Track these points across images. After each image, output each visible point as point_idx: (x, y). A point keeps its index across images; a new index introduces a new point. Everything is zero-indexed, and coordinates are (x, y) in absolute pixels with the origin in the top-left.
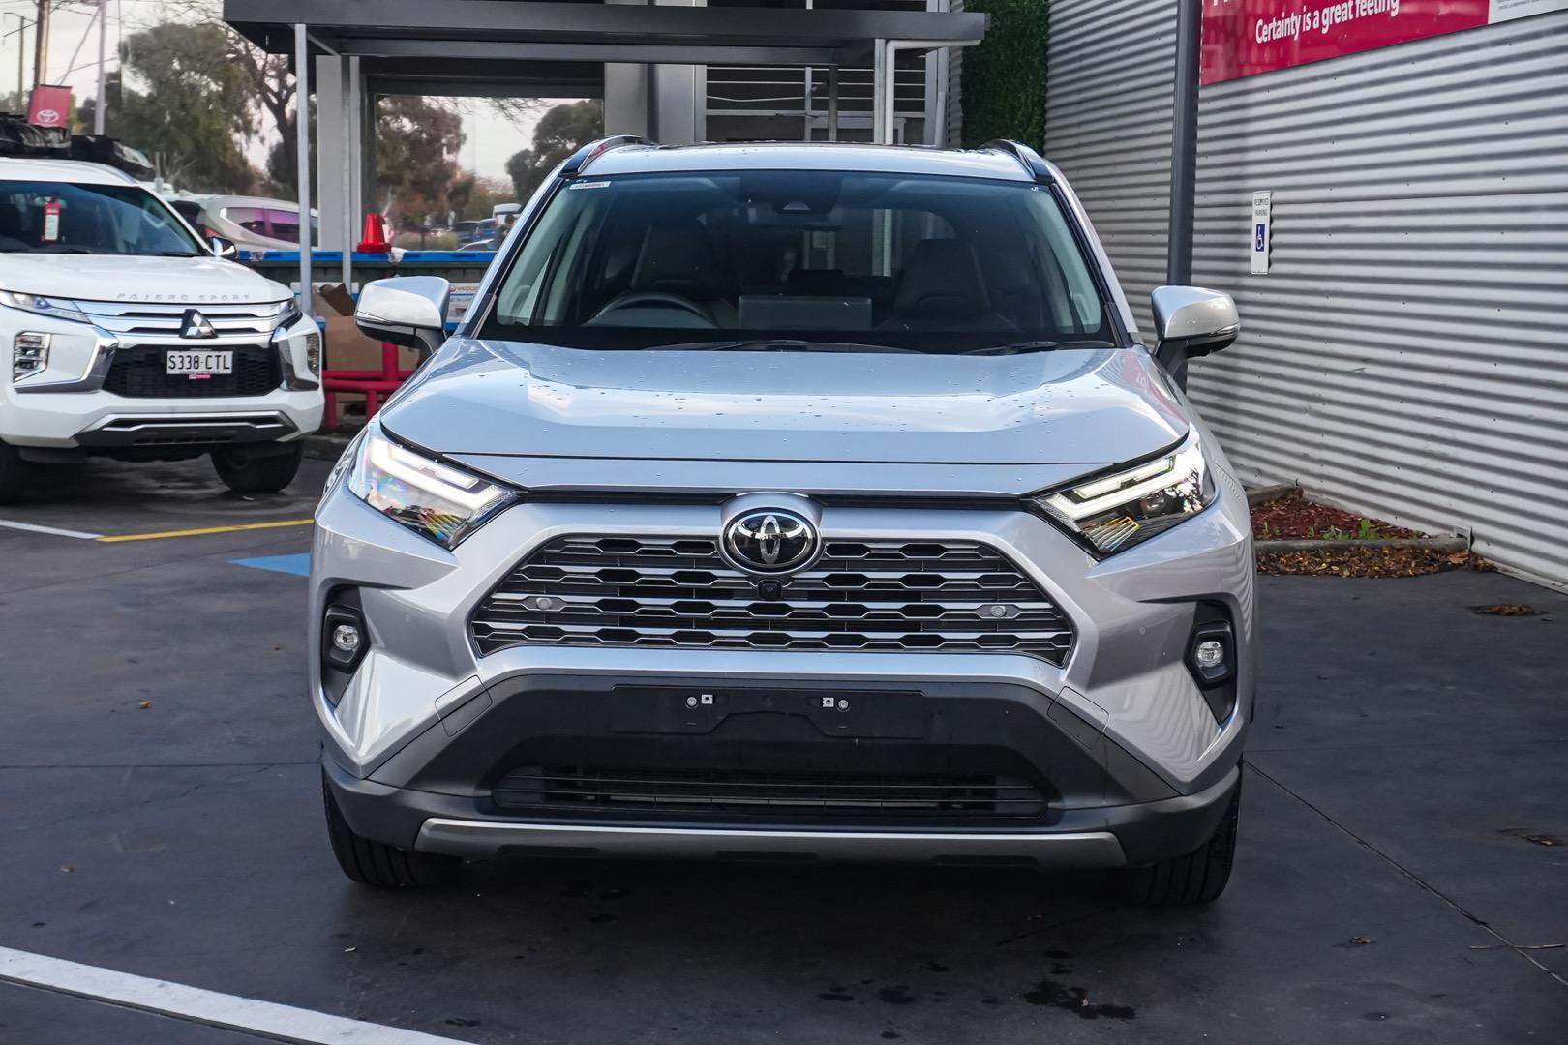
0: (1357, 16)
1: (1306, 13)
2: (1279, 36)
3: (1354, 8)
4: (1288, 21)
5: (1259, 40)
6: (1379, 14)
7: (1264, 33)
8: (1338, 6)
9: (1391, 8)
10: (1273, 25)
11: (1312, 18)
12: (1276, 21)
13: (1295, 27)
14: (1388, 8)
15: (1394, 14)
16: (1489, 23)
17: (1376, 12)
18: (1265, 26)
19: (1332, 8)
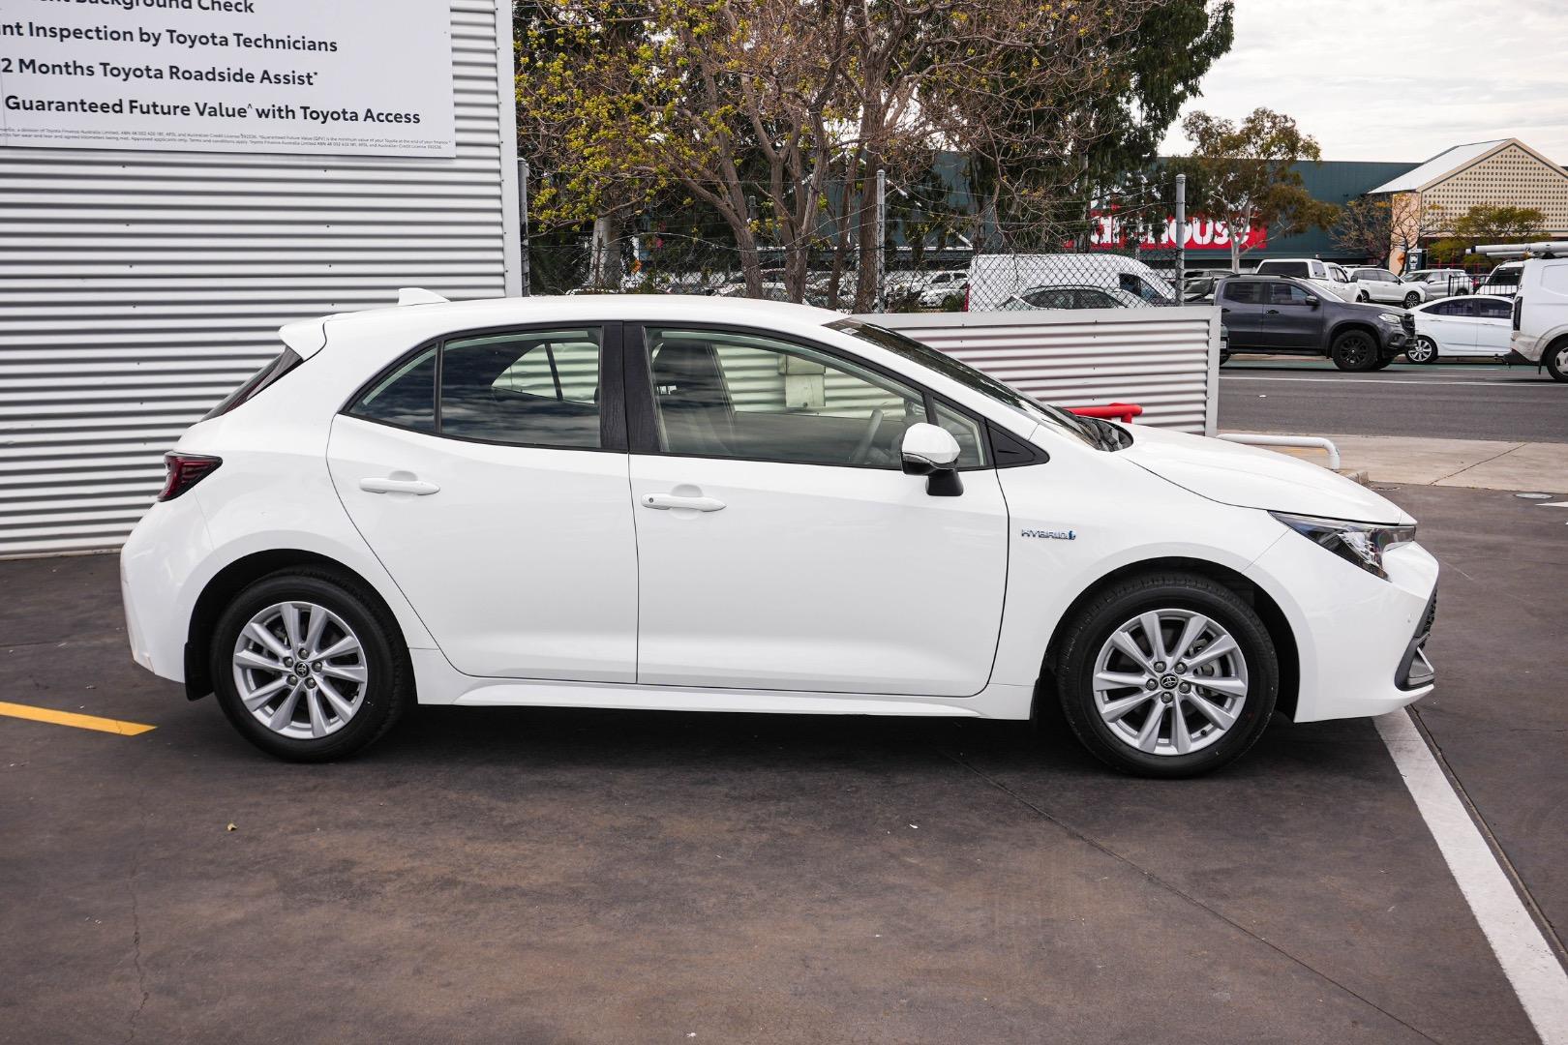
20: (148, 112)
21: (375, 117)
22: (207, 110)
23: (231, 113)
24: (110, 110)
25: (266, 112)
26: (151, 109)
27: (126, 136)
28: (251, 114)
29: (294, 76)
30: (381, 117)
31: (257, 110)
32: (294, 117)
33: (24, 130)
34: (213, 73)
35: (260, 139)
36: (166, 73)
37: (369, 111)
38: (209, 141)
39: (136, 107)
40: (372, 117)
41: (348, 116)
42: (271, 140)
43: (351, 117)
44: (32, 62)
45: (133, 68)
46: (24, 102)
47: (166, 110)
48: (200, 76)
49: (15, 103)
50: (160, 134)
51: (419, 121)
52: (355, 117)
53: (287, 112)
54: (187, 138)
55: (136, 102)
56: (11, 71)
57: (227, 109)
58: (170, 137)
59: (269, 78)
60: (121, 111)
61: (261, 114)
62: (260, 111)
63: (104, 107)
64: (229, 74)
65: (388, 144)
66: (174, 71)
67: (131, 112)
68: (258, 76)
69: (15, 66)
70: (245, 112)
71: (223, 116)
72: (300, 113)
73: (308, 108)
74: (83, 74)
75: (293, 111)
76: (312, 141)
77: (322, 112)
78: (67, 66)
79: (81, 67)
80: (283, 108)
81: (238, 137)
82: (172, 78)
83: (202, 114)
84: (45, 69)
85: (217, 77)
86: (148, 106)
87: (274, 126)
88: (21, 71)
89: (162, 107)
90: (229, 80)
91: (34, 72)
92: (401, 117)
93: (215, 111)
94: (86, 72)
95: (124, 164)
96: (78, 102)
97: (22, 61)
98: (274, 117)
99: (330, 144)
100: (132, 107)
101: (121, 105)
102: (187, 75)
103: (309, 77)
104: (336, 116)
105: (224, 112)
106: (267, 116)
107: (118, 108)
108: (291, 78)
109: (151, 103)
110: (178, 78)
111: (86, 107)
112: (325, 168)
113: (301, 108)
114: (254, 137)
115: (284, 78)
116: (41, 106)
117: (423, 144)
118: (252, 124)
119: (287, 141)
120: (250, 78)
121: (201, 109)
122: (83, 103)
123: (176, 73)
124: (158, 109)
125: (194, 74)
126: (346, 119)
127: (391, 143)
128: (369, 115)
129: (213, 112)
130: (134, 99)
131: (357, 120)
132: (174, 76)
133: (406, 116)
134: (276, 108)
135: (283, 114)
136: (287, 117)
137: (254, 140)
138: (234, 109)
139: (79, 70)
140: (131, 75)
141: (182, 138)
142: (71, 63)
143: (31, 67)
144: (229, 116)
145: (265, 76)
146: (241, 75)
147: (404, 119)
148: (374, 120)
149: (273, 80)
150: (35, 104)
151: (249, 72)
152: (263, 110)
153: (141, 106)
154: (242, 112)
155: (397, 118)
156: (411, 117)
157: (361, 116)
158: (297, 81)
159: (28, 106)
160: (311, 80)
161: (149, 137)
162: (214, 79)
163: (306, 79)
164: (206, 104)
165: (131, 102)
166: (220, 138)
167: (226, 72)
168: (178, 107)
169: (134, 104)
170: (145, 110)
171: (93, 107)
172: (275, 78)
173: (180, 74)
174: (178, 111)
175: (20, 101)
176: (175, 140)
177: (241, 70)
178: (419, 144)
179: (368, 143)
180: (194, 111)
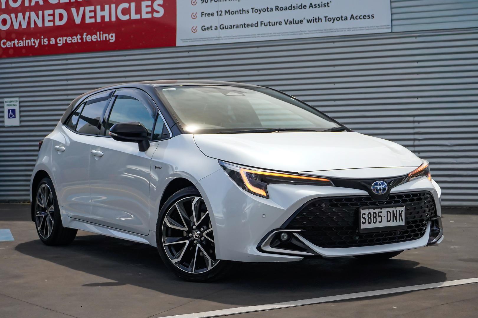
0: (85, 41)
1: (44, 39)
2: (20, 46)
3: (82, 39)
4: (29, 41)
5: (4, 47)
6: (101, 41)
7: (7, 44)
8: (70, 37)
9: (109, 39)
10: (16, 41)
11: (49, 41)
12: (18, 40)
13: (34, 42)
14: (108, 39)
15: (111, 41)
16: (177, 45)
17: (99, 40)
18: (9, 42)
19: (64, 38)
20: (267, 25)
21: (355, 18)
22: (288, 22)
23: (297, 22)
24: (254, 26)
25: (311, 20)
26: (268, 24)
27: (258, 36)
28: (305, 22)
29: (322, 4)
30: (358, 18)
31: (307, 20)
32: (321, 21)
33: (225, 37)
34: (291, 7)
35: (307, 32)
36: (274, 9)
37: (352, 15)
38: (289, 35)
39: (263, 24)
40: (353, 18)
41: (343, 19)
42: (312, 32)
43: (345, 20)
44: (229, 11)
45: (263, 8)
46: (225, 26)
47: (273, 24)
48: (286, 9)
49: (223, 27)
50: (271, 34)
51: (373, 17)
52: (346, 18)
53: (319, 19)
54: (281, 34)
55: (263, 22)
56: (222, 15)
57: (296, 21)
58: (274, 35)
59: (312, 6)
60: (257, 26)
61: (309, 21)
62: (308, 20)
63: (252, 25)
64: (297, 7)
65: (360, 29)
66: (277, 8)
67: (261, 26)
68: (308, 6)
69: (223, 13)
70: (302, 21)
71: (294, 24)
72: (324, 19)
73: (327, 17)
74: (245, 13)
75: (321, 19)
76: (328, 31)
77: (333, 18)
78: (240, 11)
79: (245, 11)
80: (317, 18)
81: (299, 32)
82: (276, 11)
83: (286, 24)
84: (233, 13)
85: (293, 8)
86: (267, 23)
87: (314, 26)
88: (225, 15)
89: (272, 23)
90: (297, 9)
91: (229, 14)
92: (366, 16)
93: (291, 22)
94: (246, 12)
95: (258, 47)
96: (243, 24)
97: (226, 11)
98: (314, 22)
99: (335, 31)
100: (261, 24)
101: (257, 24)
102: (282, 9)
103: (328, 3)
104: (338, 19)
105: (295, 22)
106: (311, 22)
107: (256, 25)
108: (321, 5)
109: (268, 22)
110: (278, 10)
111: (246, 26)
112: (334, 42)
113: (324, 17)
114: (306, 31)
115: (318, 5)
116: (231, 27)
117: (375, 28)
118: (305, 26)
119: (318, 32)
120: (305, 7)
121: (286, 21)
122: (245, 24)
123: (278, 9)
124: (271, 24)
125: (284, 8)
126: (342, 20)
127: (361, 28)
128: (352, 17)
129: (291, 23)
130: (262, 21)
131: (347, 20)
132: (277, 10)
133: (368, 16)
134: (314, 18)
135: (317, 20)
136: (319, 22)
137: (306, 32)
138: (298, 21)
139: (244, 12)
140: (262, 11)
141: (279, 34)
142: (241, 10)
143: (228, 13)
144: (296, 23)
145: (311, 5)
146: (301, 6)
147: (367, 17)
148: (354, 19)
149: (314, 6)
150: (229, 27)
151: (305, 5)
152: (309, 20)
153: (265, 23)
154: (301, 22)
155: (364, 17)
156: (371, 16)
157: (349, 18)
158: (323, 6)
159: (227, 27)
160: (329, 5)
161: (267, 35)
162: (291, 9)
163: (326, 5)
164: (288, 20)
165: (261, 22)
166: (293, 33)
167: (296, 5)
168: (278, 22)
169: (262, 23)
170: (266, 24)
171: (248, 26)
172: (315, 5)
173: (279, 9)
174: (278, 24)
175: (224, 26)
176: (276, 36)
177: (302, 4)
178: (372, 28)
179: (351, 29)
180: (283, 23)
